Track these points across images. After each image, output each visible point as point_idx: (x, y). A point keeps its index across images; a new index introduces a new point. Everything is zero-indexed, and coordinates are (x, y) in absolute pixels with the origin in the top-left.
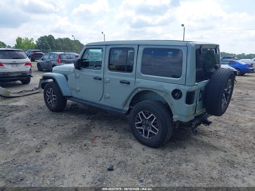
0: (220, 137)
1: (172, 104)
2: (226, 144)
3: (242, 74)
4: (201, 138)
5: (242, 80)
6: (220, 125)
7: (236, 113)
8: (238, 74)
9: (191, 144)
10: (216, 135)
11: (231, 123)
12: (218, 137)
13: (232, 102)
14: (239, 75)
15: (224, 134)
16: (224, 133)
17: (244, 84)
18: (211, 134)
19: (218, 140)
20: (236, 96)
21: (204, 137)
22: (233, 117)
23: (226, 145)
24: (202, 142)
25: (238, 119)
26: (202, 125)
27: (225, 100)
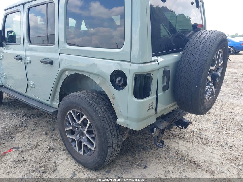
0: (205, 142)
1: (114, 98)
2: (215, 156)
3: (236, 53)
4: (177, 145)
5: (236, 58)
6: (208, 120)
7: (230, 100)
8: (232, 52)
9: (158, 157)
10: (201, 138)
11: (224, 115)
12: (203, 141)
13: (225, 84)
14: (233, 54)
15: (213, 135)
16: (213, 133)
17: (239, 63)
18: (193, 137)
19: (203, 148)
20: (230, 77)
21: (181, 142)
22: (227, 105)
23: (214, 158)
24: (177, 153)
25: (233, 109)
26: (174, 128)
27: (211, 86)
